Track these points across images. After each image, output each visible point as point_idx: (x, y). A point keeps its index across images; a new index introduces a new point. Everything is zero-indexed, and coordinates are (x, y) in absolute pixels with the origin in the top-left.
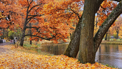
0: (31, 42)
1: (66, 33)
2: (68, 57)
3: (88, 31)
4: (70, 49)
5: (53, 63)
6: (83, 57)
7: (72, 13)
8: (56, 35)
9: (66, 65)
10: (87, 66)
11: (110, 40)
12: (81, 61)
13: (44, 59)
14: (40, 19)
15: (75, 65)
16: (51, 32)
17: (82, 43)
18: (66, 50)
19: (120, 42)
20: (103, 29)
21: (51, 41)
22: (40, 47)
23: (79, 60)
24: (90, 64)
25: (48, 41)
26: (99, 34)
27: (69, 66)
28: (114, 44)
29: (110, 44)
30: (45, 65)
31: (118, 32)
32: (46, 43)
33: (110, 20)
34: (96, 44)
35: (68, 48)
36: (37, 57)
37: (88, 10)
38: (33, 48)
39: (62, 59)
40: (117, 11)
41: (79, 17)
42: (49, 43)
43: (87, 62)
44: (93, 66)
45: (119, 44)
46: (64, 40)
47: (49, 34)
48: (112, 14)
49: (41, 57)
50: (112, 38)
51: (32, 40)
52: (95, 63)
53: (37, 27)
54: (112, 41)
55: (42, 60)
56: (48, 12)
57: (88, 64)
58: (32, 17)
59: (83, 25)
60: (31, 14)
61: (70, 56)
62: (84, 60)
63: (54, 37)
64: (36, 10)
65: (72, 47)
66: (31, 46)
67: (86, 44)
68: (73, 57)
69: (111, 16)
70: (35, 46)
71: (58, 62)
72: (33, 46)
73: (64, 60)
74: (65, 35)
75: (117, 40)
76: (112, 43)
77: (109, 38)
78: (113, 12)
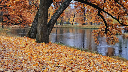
0: (3, 26)
1: (30, 20)
2: (29, 38)
3: (43, 19)
4: (31, 32)
5: (17, 43)
6: (39, 38)
7: (33, 5)
8: (23, 21)
9: (27, 44)
10: (42, 45)
11: (64, 25)
12: (38, 41)
13: (10, 40)
14: (10, 9)
15: (33, 45)
16: (19, 19)
17: (39, 28)
18: (28, 33)
19: (70, 26)
20: (54, 18)
21: (19, 26)
22: (10, 31)
23: (37, 40)
24: (45, 43)
25: (17, 26)
26: (52, 22)
27: (28, 45)
28: (66, 28)
29: (63, 28)
30: (10, 45)
31: (69, 19)
32: (15, 27)
33: (60, 11)
34: (49, 29)
35: (29, 31)
36: (5, 38)
37: (43, 4)
38: (4, 31)
39: (25, 40)
40: (64, 4)
41: (37, 8)
42: (17, 27)
43: (43, 42)
44: (47, 45)
45: (70, 28)
46: (29, 25)
47: (18, 20)
48: (61, 7)
49: (8, 39)
50: (65, 23)
51: (4, 25)
52: (48, 42)
53: (7, 15)
54: (65, 26)
55: (9, 41)
56: (13, 4)
57: (43, 43)
58: (3, 7)
59: (40, 15)
60: (2, 5)
61: (31, 38)
62: (41, 40)
63: (21, 22)
64: (6, 2)
65: (33, 31)
66: (3, 30)
67: (42, 29)
68: (33, 38)
69: (60, 8)
70: (6, 30)
71: (21, 42)
72: (5, 29)
73: (26, 41)
74: (29, 21)
75: (69, 25)
76: (65, 27)
77: (63, 24)
78: (62, 5)
